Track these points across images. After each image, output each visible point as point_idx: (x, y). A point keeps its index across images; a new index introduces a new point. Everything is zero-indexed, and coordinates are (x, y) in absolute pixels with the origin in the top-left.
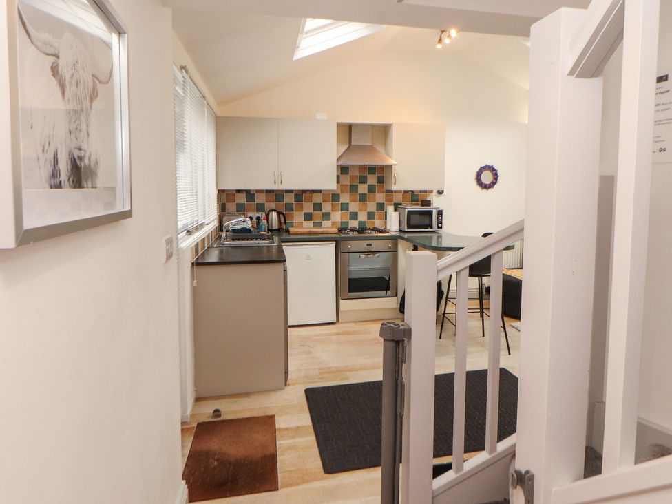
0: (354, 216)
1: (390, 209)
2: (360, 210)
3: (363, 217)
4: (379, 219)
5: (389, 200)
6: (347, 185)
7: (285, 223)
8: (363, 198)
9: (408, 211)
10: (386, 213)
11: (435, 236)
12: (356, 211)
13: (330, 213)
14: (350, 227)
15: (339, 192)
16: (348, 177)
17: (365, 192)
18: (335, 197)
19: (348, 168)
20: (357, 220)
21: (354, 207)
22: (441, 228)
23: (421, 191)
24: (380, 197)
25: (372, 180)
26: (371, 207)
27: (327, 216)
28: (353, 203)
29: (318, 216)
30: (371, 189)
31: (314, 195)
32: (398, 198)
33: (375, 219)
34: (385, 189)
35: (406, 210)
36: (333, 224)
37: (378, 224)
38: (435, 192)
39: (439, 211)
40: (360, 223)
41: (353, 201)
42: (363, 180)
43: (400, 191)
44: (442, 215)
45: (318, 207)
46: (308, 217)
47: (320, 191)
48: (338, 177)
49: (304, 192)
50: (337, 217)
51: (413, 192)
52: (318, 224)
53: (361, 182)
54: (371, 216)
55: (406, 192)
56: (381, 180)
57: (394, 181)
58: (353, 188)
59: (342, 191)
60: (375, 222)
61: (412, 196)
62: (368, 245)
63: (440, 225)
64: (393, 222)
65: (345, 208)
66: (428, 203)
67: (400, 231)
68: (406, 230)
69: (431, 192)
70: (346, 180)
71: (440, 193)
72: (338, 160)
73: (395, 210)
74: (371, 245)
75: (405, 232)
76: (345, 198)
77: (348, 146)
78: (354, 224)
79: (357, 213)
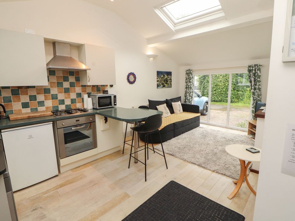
0: (62, 102)
1: (85, 96)
2: (66, 98)
3: (68, 102)
4: (79, 102)
5: (84, 91)
6: (54, 83)
7: (5, 111)
8: (67, 91)
9: (98, 97)
10: (83, 99)
11: (113, 109)
12: (63, 99)
13: (44, 101)
14: (60, 109)
15: (49, 87)
16: (55, 77)
17: (69, 86)
18: (46, 91)
19: (55, 71)
20: (64, 104)
21: (61, 96)
22: (116, 105)
23: (102, 86)
24: (78, 90)
25: (72, 79)
26: (73, 96)
27: (41, 104)
28: (60, 94)
29: (34, 104)
30: (72, 85)
31: (29, 90)
32: (89, 90)
33: (76, 103)
34: (81, 84)
35: (97, 97)
36: (47, 108)
37: (79, 105)
38: (109, 86)
39: (114, 96)
40: (67, 106)
41: (61, 92)
42: (66, 79)
43: (90, 86)
44: (116, 98)
45: (33, 98)
46: (25, 105)
47: (34, 87)
48: (48, 76)
49: (20, 87)
50: (49, 103)
51: (97, 86)
52: (35, 110)
53: (64, 81)
54: (73, 101)
55: (93, 86)
56: (78, 79)
57: (88, 80)
58: (60, 85)
59: (51, 87)
60: (76, 104)
61: (97, 88)
62: (77, 121)
63: (115, 103)
64: (89, 104)
65: (54, 97)
66: (106, 92)
67: (93, 109)
68: (98, 108)
69: (107, 86)
70: (54, 79)
71: (111, 86)
72: (47, 65)
73: (89, 97)
74: (79, 120)
75: (97, 109)
76: (54, 91)
77: (53, 56)
78: (62, 107)
79: (64, 100)
